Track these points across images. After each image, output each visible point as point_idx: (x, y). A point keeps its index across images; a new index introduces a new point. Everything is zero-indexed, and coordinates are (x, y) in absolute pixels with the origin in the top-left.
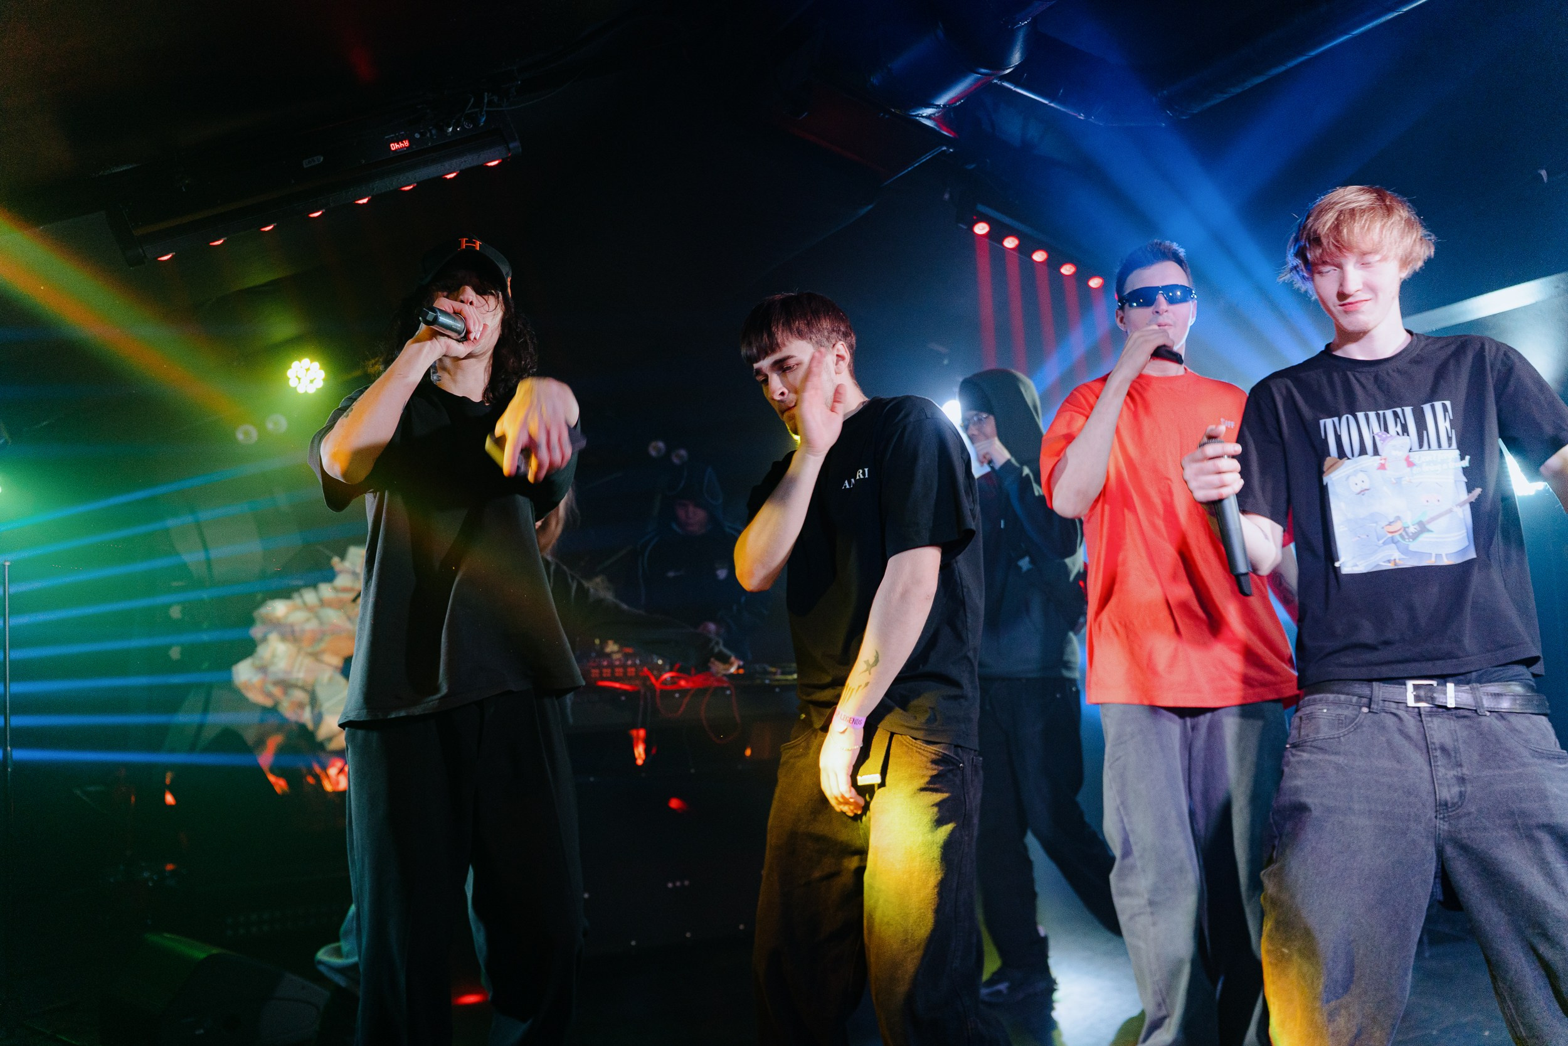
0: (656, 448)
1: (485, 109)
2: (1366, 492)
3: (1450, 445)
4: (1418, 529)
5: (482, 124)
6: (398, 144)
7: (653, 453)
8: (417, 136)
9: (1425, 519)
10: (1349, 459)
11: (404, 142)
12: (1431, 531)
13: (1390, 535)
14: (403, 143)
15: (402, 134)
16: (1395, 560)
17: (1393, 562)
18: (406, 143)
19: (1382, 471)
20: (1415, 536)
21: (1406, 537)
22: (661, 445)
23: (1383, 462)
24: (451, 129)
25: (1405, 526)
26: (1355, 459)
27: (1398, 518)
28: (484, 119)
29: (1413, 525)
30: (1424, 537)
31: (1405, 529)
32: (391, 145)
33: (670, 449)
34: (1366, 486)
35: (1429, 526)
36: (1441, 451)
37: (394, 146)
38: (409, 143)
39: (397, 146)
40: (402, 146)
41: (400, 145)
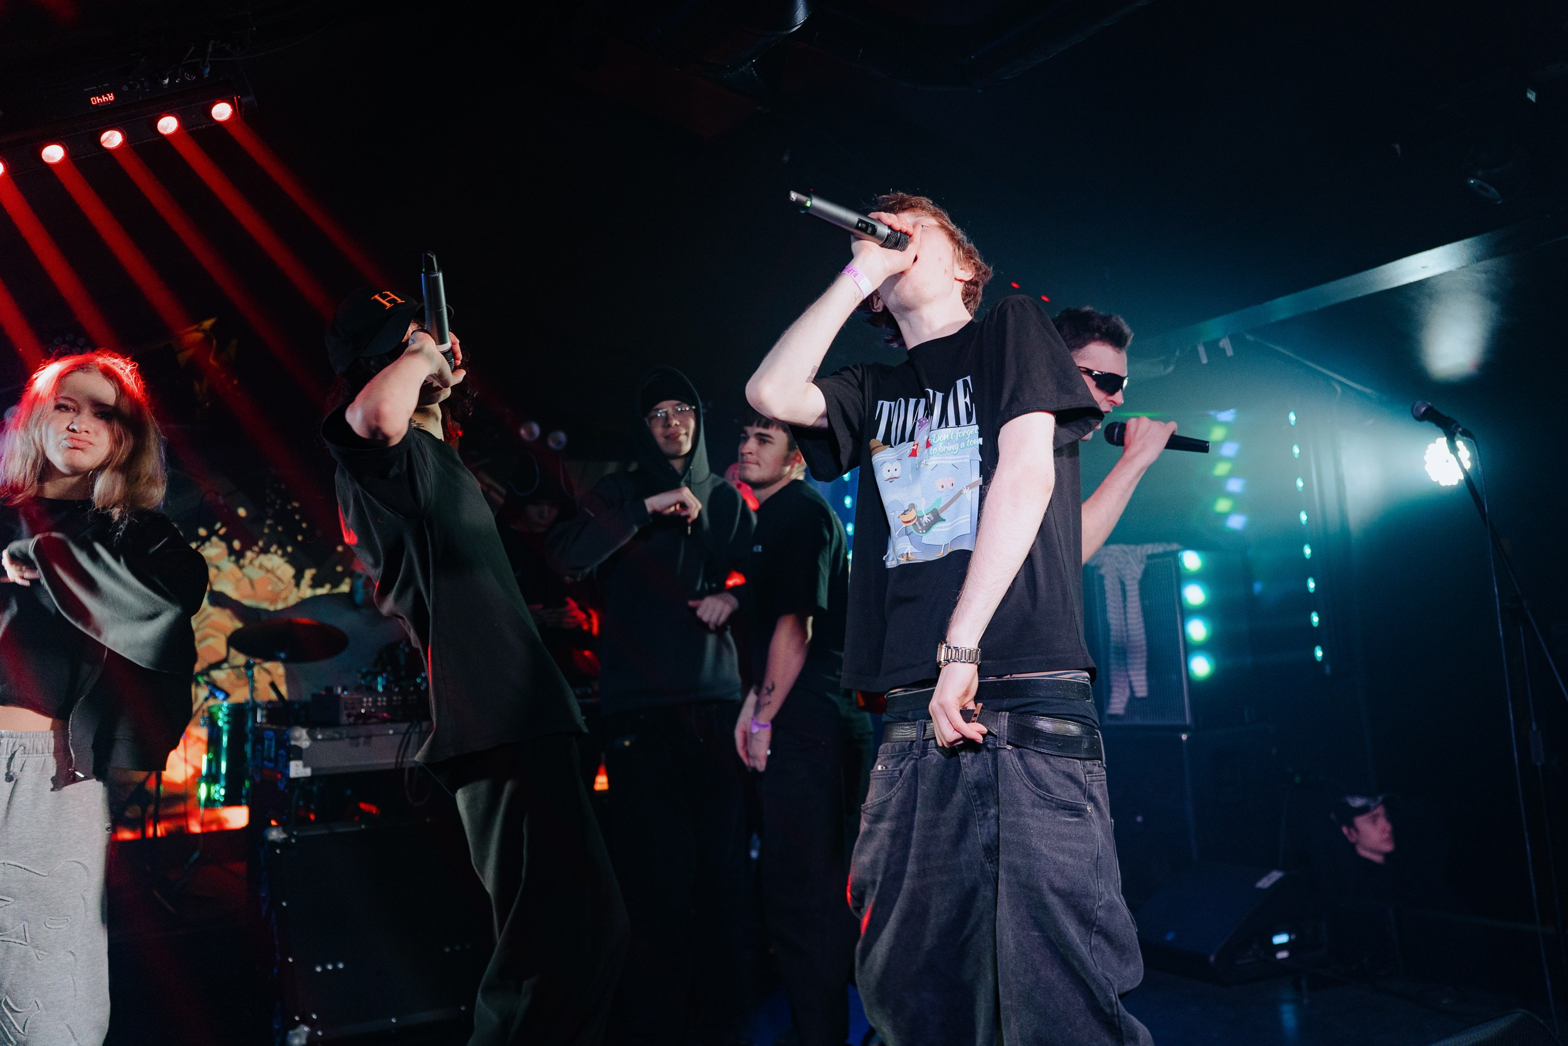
0: (530, 430)
1: (208, 59)
2: (895, 480)
3: (969, 421)
4: (932, 518)
5: (207, 76)
6: (101, 98)
8: (125, 88)
9: (939, 507)
10: (892, 447)
11: (108, 95)
12: (945, 520)
13: (904, 525)
14: (107, 97)
15: (107, 87)
16: (908, 553)
17: (905, 557)
18: (111, 97)
19: (913, 458)
20: (929, 527)
21: (920, 528)
22: (535, 426)
23: (915, 447)
24: (167, 81)
25: (919, 515)
26: (896, 447)
27: (912, 506)
28: (208, 70)
29: (927, 515)
30: (938, 528)
31: (918, 518)
32: (92, 100)
34: (896, 474)
35: (942, 515)
36: (959, 428)
38: (114, 96)
39: (98, 100)
40: (106, 99)
41: (104, 98)
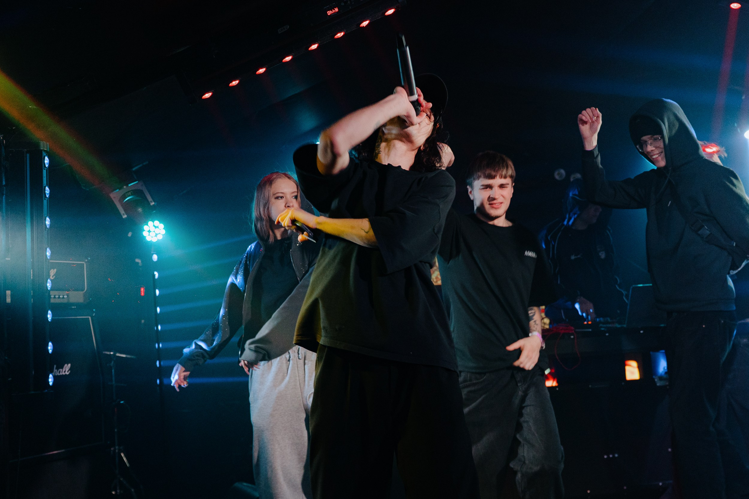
0: (560, 174)
6: (332, 11)
7: (557, 177)
8: (343, 4)
11: (335, 9)
14: (335, 10)
15: (334, 4)
22: (563, 171)
32: (328, 12)
33: (568, 175)
37: (329, 13)
38: (338, 9)
39: (331, 12)
40: (334, 11)
41: (333, 11)
